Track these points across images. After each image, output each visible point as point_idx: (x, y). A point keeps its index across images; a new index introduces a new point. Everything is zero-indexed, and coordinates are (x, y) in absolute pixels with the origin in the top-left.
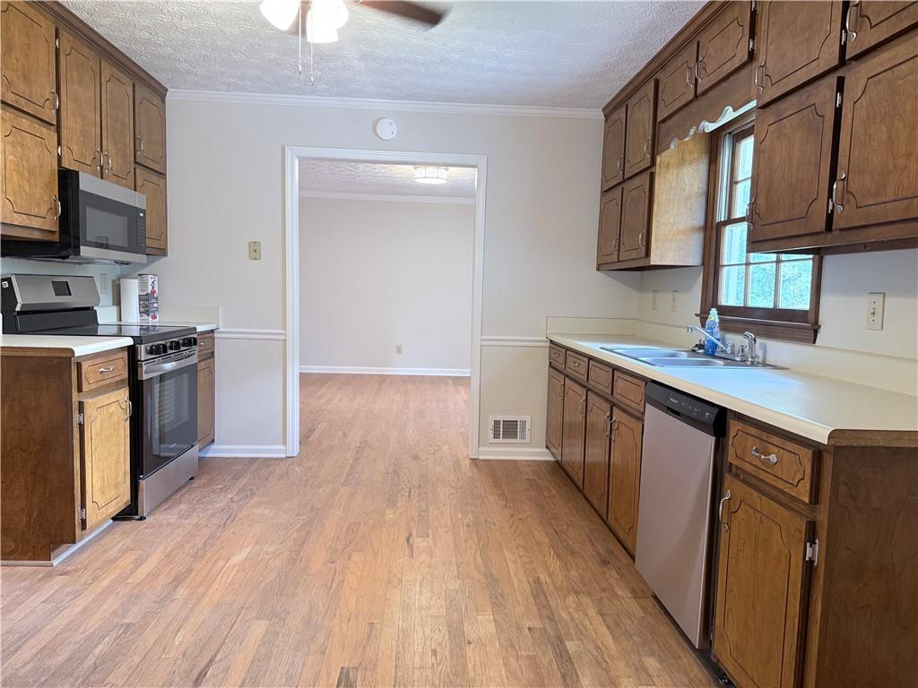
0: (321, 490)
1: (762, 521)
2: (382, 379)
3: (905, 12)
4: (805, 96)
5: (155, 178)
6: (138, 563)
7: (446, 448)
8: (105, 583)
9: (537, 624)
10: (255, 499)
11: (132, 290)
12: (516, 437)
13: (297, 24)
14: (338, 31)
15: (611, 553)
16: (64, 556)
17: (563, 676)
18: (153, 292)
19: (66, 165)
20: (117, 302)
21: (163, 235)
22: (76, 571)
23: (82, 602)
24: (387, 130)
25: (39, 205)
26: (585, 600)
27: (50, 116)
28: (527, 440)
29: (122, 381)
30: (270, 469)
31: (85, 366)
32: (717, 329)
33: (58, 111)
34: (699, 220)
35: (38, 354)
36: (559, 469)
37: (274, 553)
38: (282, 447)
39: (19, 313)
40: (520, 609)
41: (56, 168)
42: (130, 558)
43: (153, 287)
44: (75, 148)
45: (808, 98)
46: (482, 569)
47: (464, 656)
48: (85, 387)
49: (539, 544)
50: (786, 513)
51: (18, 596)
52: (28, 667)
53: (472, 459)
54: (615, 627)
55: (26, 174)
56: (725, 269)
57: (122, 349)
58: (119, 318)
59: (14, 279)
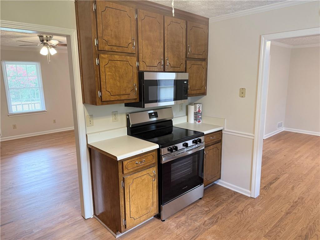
10: (215, 227)
11: (192, 110)
16: (121, 235)
18: (199, 111)
19: (141, 69)
20: (187, 114)
25: (125, 90)
27: (132, 50)
30: (238, 204)
31: (125, 163)
35: (109, 157)
38: (249, 191)
39: (131, 128)
43: (199, 109)
44: (147, 61)
48: (125, 172)
55: (118, 78)
58: (188, 121)
59: (129, 115)
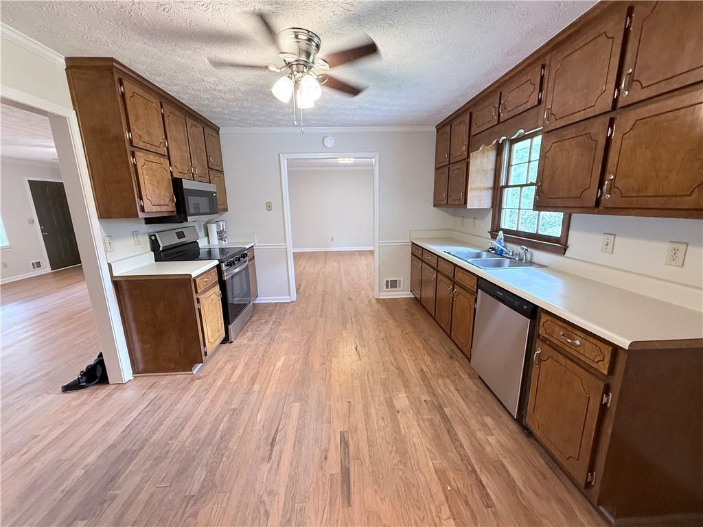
0: (310, 320)
1: (565, 371)
2: (326, 253)
3: (675, 79)
4: (582, 128)
5: (218, 174)
6: (234, 369)
7: (363, 292)
8: (219, 383)
9: (428, 398)
10: (281, 327)
11: (213, 229)
12: (396, 287)
13: (292, 99)
14: (315, 102)
15: (452, 351)
16: (198, 368)
17: (448, 431)
18: (223, 229)
19: (175, 175)
20: (207, 235)
21: (225, 202)
22: (205, 376)
23: (210, 396)
24: (329, 143)
25: (164, 199)
26: (448, 381)
27: (164, 151)
28: (402, 288)
29: (216, 282)
30: (285, 309)
31: (197, 280)
32: (502, 241)
33: (168, 148)
34: (490, 184)
35: (174, 278)
36: (417, 301)
37: (295, 359)
38: (289, 297)
39: (161, 251)
40: (418, 389)
41: (170, 178)
42: (229, 366)
43: (223, 227)
44: (179, 166)
45: (584, 129)
46: (395, 365)
47: (398, 421)
48: (199, 291)
49: (418, 348)
50: (587, 374)
51: (179, 394)
52: (189, 440)
53: (377, 299)
54: (465, 397)
55: (155, 184)
56: (504, 210)
57: (214, 267)
58: (209, 243)
59: (157, 234)
